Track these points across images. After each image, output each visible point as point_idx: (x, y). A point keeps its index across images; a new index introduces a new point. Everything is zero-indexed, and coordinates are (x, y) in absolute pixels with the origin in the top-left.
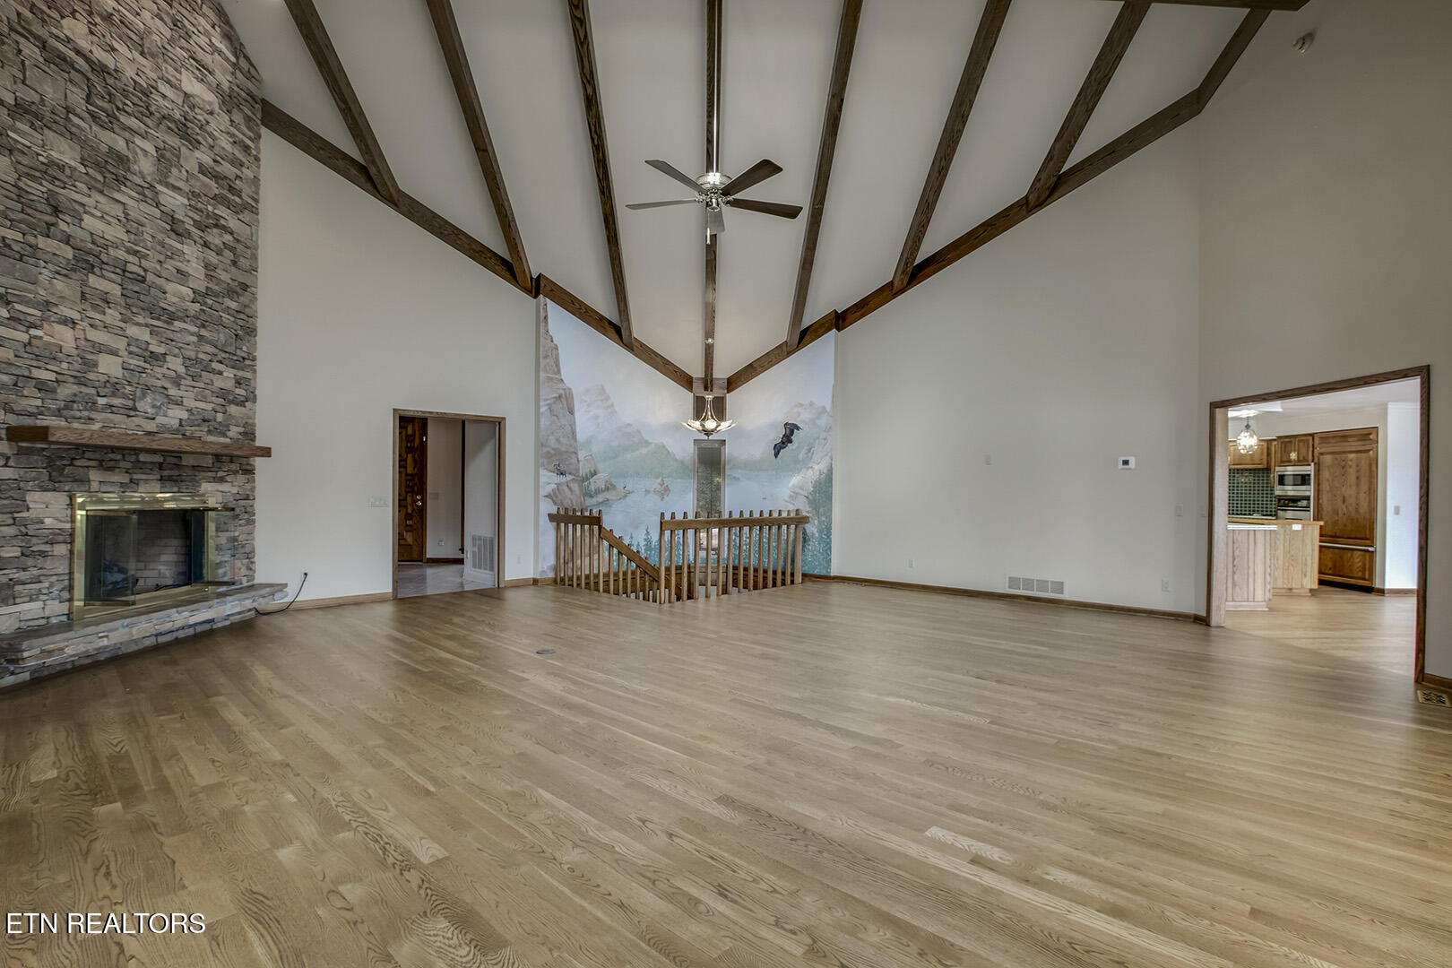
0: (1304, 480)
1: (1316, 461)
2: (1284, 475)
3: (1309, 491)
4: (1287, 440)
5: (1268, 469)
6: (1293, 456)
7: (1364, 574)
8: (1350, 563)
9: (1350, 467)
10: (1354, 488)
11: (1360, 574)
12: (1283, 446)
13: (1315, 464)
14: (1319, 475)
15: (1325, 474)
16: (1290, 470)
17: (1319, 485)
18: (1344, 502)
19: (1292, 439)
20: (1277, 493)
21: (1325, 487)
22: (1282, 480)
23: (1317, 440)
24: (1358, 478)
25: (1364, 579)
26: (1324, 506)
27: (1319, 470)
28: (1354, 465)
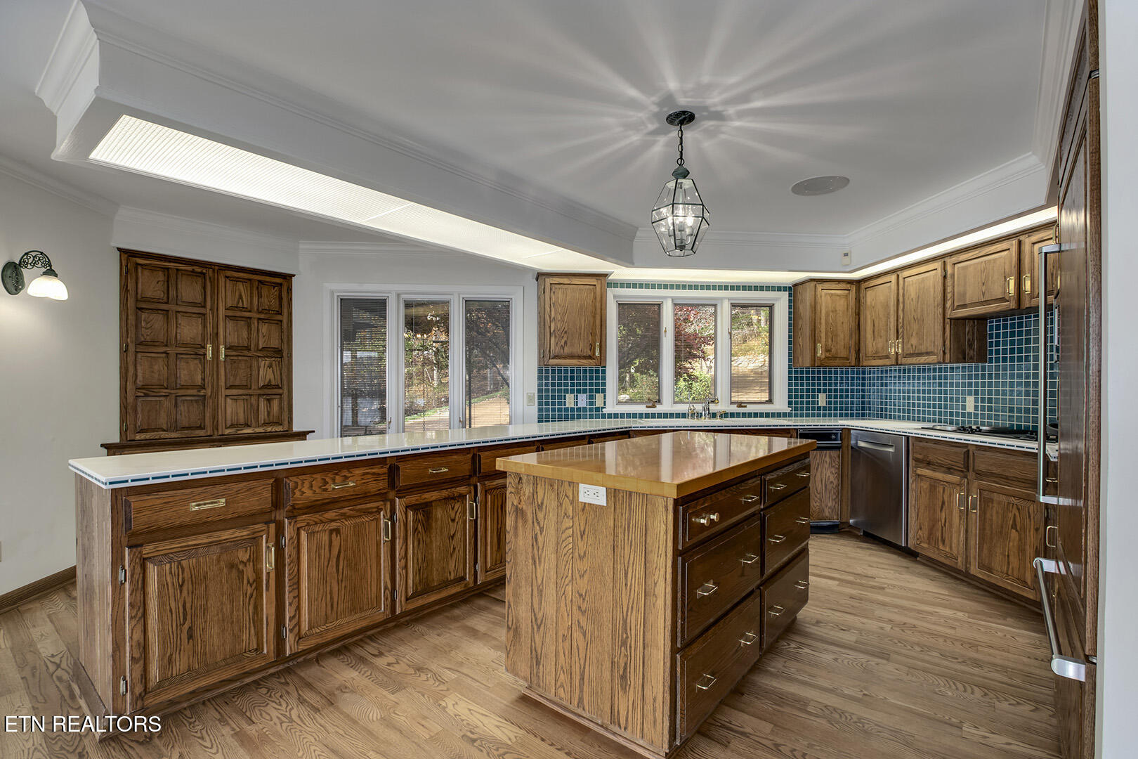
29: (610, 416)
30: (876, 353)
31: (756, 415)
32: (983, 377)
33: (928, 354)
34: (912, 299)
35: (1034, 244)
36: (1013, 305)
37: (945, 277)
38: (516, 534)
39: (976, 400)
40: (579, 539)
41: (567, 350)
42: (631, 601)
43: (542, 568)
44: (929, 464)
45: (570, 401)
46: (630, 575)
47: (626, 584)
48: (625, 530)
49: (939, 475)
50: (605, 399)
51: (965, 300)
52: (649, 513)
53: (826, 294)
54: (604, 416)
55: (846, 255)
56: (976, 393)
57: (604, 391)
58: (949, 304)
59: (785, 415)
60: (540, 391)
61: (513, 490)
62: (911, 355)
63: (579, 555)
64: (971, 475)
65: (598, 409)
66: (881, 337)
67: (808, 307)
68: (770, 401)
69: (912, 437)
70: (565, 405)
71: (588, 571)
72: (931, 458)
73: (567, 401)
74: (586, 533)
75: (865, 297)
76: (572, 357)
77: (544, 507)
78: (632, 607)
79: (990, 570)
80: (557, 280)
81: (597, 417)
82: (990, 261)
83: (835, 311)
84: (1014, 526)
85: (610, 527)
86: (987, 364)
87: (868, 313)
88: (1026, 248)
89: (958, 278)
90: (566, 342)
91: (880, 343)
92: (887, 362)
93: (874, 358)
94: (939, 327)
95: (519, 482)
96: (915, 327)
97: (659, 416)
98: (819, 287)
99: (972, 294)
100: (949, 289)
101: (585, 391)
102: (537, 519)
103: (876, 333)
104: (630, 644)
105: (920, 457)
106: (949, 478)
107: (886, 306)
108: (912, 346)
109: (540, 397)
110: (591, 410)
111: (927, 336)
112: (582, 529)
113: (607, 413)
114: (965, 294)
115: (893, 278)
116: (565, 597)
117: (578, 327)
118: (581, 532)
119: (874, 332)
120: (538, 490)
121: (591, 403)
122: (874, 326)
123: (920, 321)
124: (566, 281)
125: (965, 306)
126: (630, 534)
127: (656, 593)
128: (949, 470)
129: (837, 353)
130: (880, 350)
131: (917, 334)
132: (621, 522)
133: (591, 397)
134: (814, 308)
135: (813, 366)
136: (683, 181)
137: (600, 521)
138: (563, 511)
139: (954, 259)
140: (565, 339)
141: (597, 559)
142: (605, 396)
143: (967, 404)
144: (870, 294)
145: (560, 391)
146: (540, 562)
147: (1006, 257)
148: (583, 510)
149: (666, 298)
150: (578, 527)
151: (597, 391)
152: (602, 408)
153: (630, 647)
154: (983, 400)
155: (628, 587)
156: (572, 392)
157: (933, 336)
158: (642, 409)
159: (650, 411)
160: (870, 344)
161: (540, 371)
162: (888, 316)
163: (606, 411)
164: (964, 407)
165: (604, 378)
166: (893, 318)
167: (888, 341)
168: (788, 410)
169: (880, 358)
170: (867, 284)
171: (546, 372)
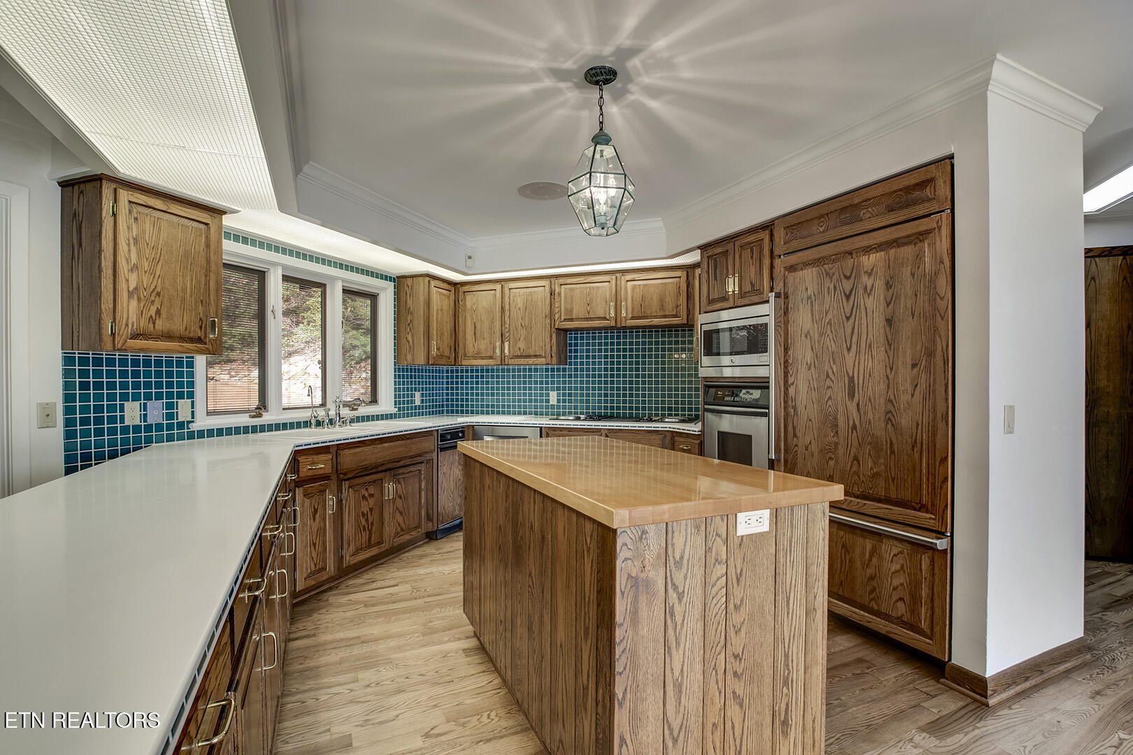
0: (754, 340)
1: (779, 287)
2: (718, 331)
3: (763, 365)
4: (719, 250)
5: (689, 326)
6: (732, 286)
7: (914, 611)
8: (869, 571)
9: (868, 292)
10: (878, 353)
11: (901, 609)
12: (711, 263)
13: (778, 296)
14: (786, 323)
15: (803, 319)
16: (728, 318)
17: (786, 349)
18: (852, 395)
19: (730, 246)
20: (703, 373)
21: (803, 353)
22: (711, 344)
23: (780, 234)
24: (889, 322)
25: (914, 628)
26: (800, 408)
27: (786, 313)
28: (880, 284)
29: (201, 434)
30: (478, 353)
32: (564, 376)
33: (536, 356)
34: (520, 309)
35: (627, 281)
36: (613, 324)
37: (552, 293)
38: (635, 620)
39: (558, 395)
40: (735, 585)
41: (160, 325)
42: (793, 629)
43: (681, 651)
45: (132, 413)
46: (791, 601)
47: (788, 613)
48: (786, 553)
50: (193, 407)
51: (572, 315)
52: (810, 524)
53: (437, 292)
54: (191, 436)
55: (470, 257)
56: (558, 389)
57: (191, 395)
58: (556, 316)
60: (68, 398)
61: (629, 554)
62: (518, 357)
63: (735, 606)
65: (181, 425)
66: (484, 339)
67: (422, 304)
68: (374, 402)
69: (545, 427)
70: (122, 421)
71: (746, 621)
73: (126, 414)
74: (744, 574)
75: (465, 299)
76: (168, 336)
77: (685, 561)
78: (794, 636)
80: (142, 198)
81: (181, 438)
82: (593, 288)
83: (442, 310)
85: (771, 554)
86: (567, 366)
87: (468, 316)
88: (622, 283)
89: (565, 297)
90: (158, 312)
91: (483, 345)
92: (491, 362)
93: (475, 358)
94: (546, 335)
95: (641, 538)
96: (523, 333)
98: (433, 283)
99: (578, 311)
100: (557, 305)
101: (159, 397)
102: (673, 584)
103: (478, 335)
104: (792, 678)
107: (490, 312)
108: (520, 349)
109: (69, 410)
110: (170, 427)
111: (535, 341)
112: (739, 572)
113: (196, 429)
114: (571, 310)
115: (498, 287)
116: (716, 671)
117: (179, 288)
118: (737, 574)
119: (475, 334)
120: (675, 540)
121: (170, 416)
122: (475, 328)
123: (529, 328)
124: (158, 203)
125: (571, 320)
126: (792, 554)
127: (816, 607)
129: (443, 352)
130: (483, 350)
131: (524, 339)
132: (784, 545)
133: (170, 406)
134: (428, 303)
135: (427, 363)
136: (604, 147)
137: (761, 552)
138: (713, 557)
139: (562, 281)
140: (157, 305)
141: (757, 600)
142: (193, 402)
143: (551, 398)
144: (470, 298)
145: (111, 397)
146: (678, 644)
147: (606, 286)
148: (740, 545)
149: (275, 264)
150: (734, 570)
151: (180, 396)
152: (189, 422)
153: (792, 682)
154: (564, 395)
155: (790, 616)
156: (136, 398)
157: (543, 341)
158: (244, 420)
159: (257, 422)
160: (470, 345)
161: (68, 360)
162: (492, 321)
163: (195, 427)
164: (548, 401)
165: (191, 375)
166: (498, 324)
167: (492, 343)
168: (394, 410)
169: (482, 358)
170: (466, 288)
171: (84, 361)
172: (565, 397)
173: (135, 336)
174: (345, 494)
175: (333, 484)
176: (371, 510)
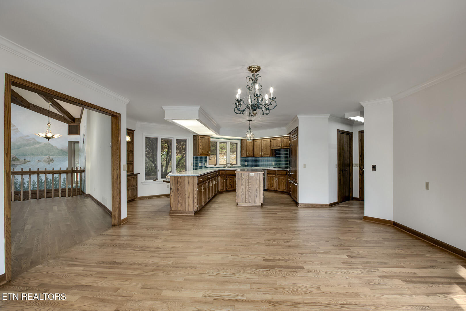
29: (208, 168)
31: (235, 167)
32: (274, 159)
33: (268, 155)
34: (264, 145)
36: (281, 148)
37: (270, 142)
38: (238, 182)
41: (203, 153)
44: (270, 174)
45: (200, 164)
49: (272, 176)
50: (207, 164)
52: (260, 176)
53: (249, 142)
57: (207, 162)
58: (271, 146)
59: (240, 167)
60: (194, 162)
62: (264, 155)
64: (277, 175)
67: (245, 145)
68: (237, 164)
69: (267, 169)
71: (251, 184)
72: (270, 173)
74: (251, 180)
75: (255, 143)
78: (258, 187)
79: (280, 189)
80: (201, 137)
81: (205, 168)
82: (278, 140)
83: (250, 145)
84: (283, 182)
85: (254, 178)
86: (276, 157)
87: (256, 146)
88: (283, 139)
89: (273, 142)
91: (258, 152)
92: (260, 156)
94: (269, 150)
97: (217, 168)
98: (246, 140)
99: (275, 145)
100: (271, 144)
101: (203, 162)
102: (242, 179)
104: (257, 192)
105: (268, 173)
106: (273, 176)
107: (260, 145)
108: (265, 153)
109: (194, 164)
111: (267, 152)
114: (274, 145)
115: (261, 140)
116: (247, 189)
117: (205, 147)
121: (204, 165)
122: (257, 149)
123: (266, 149)
124: (203, 137)
125: (274, 147)
128: (273, 174)
129: (250, 154)
131: (265, 151)
134: (247, 145)
135: (246, 156)
138: (247, 177)
139: (272, 139)
140: (203, 150)
141: (253, 182)
144: (256, 142)
145: (198, 162)
147: (280, 140)
148: (250, 177)
149: (219, 141)
151: (205, 162)
156: (200, 162)
157: (269, 152)
158: (214, 166)
159: (216, 166)
160: (256, 152)
161: (194, 157)
162: (260, 147)
163: (207, 167)
164: (272, 164)
165: (207, 159)
166: (261, 148)
167: (260, 152)
168: (241, 166)
169: (258, 155)
170: (255, 140)
171: (195, 157)
172: (276, 164)
173: (201, 154)
174: (227, 178)
175: (225, 176)
176: (232, 182)
